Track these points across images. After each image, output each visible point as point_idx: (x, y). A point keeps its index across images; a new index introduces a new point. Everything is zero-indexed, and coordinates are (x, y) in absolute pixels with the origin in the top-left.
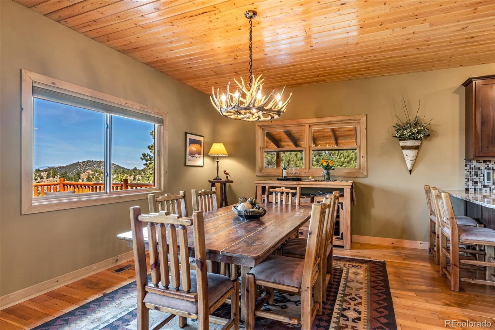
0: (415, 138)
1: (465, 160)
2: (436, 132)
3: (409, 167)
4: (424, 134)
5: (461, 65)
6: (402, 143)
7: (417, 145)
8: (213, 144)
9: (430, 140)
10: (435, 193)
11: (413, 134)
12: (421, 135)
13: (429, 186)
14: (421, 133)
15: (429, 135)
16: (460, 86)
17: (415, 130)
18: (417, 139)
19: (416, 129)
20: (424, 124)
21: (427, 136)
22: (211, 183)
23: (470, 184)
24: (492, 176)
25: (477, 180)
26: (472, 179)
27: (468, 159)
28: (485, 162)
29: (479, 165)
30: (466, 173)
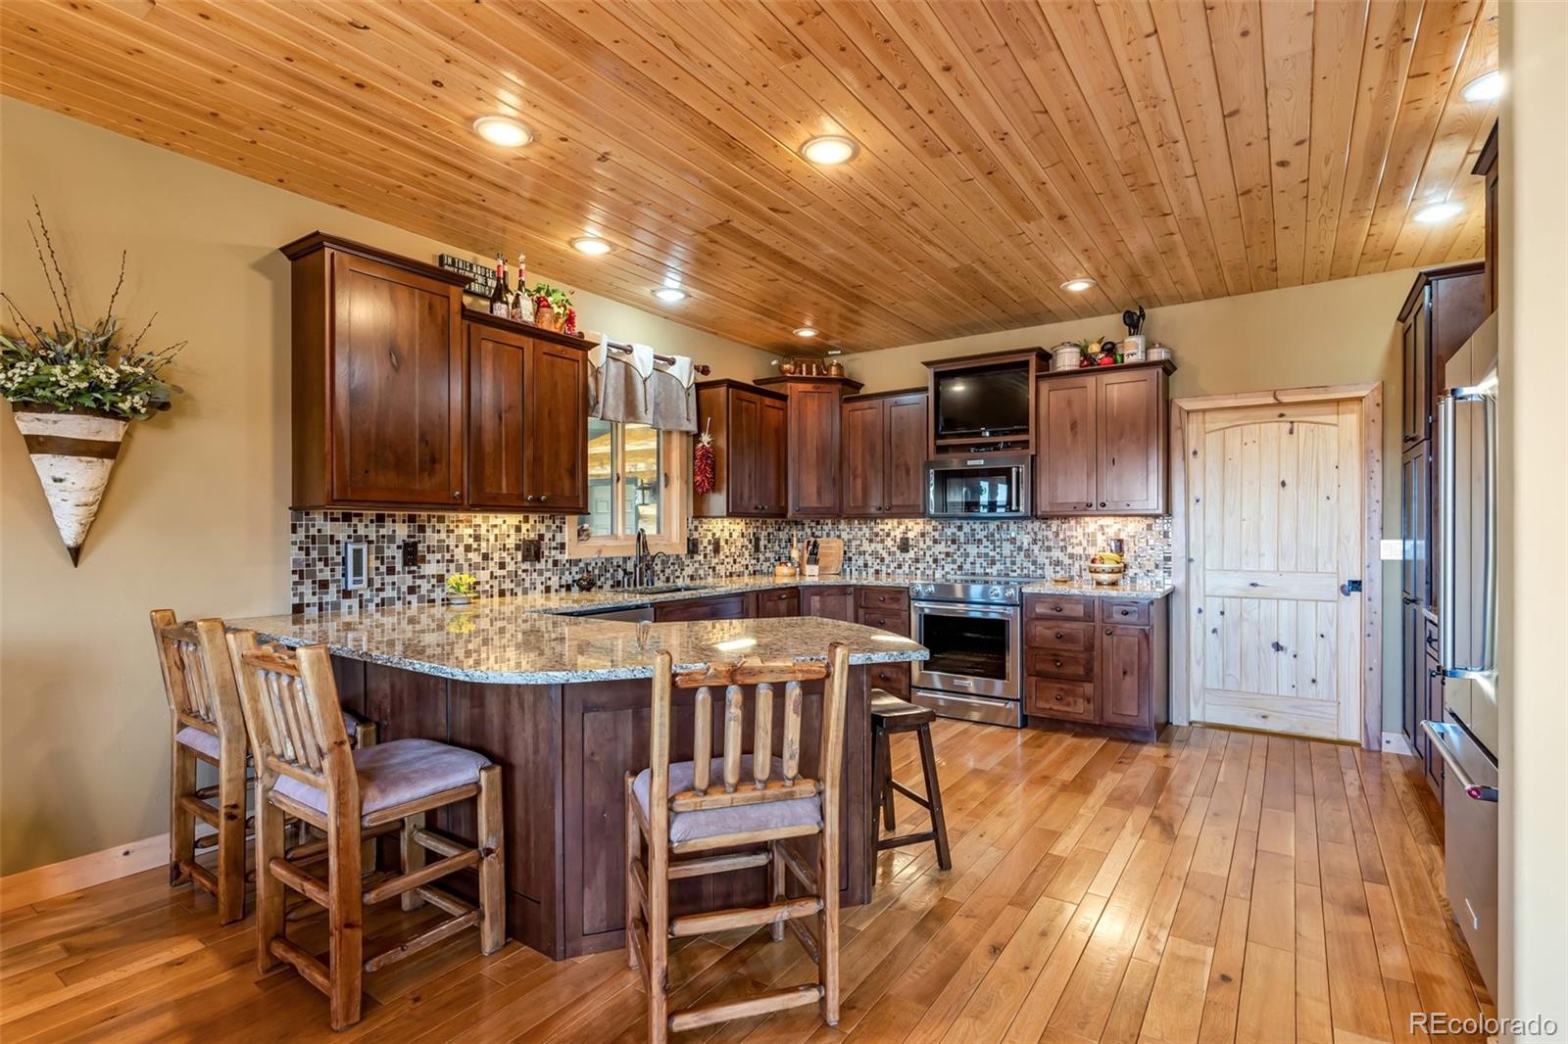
0: (107, 408)
1: (290, 508)
2: (190, 397)
3: (70, 535)
4: (147, 399)
5: (281, 181)
7: (112, 438)
9: (166, 425)
10: (239, 646)
11: (95, 386)
12: (137, 398)
13: (173, 614)
14: (133, 389)
15: (165, 406)
16: (274, 253)
17: (109, 376)
18: (114, 414)
19: (111, 370)
20: (144, 356)
21: (159, 406)
23: (307, 588)
24: (369, 562)
25: (327, 575)
26: (312, 575)
27: (301, 507)
28: (347, 518)
29: (329, 528)
30: (295, 554)
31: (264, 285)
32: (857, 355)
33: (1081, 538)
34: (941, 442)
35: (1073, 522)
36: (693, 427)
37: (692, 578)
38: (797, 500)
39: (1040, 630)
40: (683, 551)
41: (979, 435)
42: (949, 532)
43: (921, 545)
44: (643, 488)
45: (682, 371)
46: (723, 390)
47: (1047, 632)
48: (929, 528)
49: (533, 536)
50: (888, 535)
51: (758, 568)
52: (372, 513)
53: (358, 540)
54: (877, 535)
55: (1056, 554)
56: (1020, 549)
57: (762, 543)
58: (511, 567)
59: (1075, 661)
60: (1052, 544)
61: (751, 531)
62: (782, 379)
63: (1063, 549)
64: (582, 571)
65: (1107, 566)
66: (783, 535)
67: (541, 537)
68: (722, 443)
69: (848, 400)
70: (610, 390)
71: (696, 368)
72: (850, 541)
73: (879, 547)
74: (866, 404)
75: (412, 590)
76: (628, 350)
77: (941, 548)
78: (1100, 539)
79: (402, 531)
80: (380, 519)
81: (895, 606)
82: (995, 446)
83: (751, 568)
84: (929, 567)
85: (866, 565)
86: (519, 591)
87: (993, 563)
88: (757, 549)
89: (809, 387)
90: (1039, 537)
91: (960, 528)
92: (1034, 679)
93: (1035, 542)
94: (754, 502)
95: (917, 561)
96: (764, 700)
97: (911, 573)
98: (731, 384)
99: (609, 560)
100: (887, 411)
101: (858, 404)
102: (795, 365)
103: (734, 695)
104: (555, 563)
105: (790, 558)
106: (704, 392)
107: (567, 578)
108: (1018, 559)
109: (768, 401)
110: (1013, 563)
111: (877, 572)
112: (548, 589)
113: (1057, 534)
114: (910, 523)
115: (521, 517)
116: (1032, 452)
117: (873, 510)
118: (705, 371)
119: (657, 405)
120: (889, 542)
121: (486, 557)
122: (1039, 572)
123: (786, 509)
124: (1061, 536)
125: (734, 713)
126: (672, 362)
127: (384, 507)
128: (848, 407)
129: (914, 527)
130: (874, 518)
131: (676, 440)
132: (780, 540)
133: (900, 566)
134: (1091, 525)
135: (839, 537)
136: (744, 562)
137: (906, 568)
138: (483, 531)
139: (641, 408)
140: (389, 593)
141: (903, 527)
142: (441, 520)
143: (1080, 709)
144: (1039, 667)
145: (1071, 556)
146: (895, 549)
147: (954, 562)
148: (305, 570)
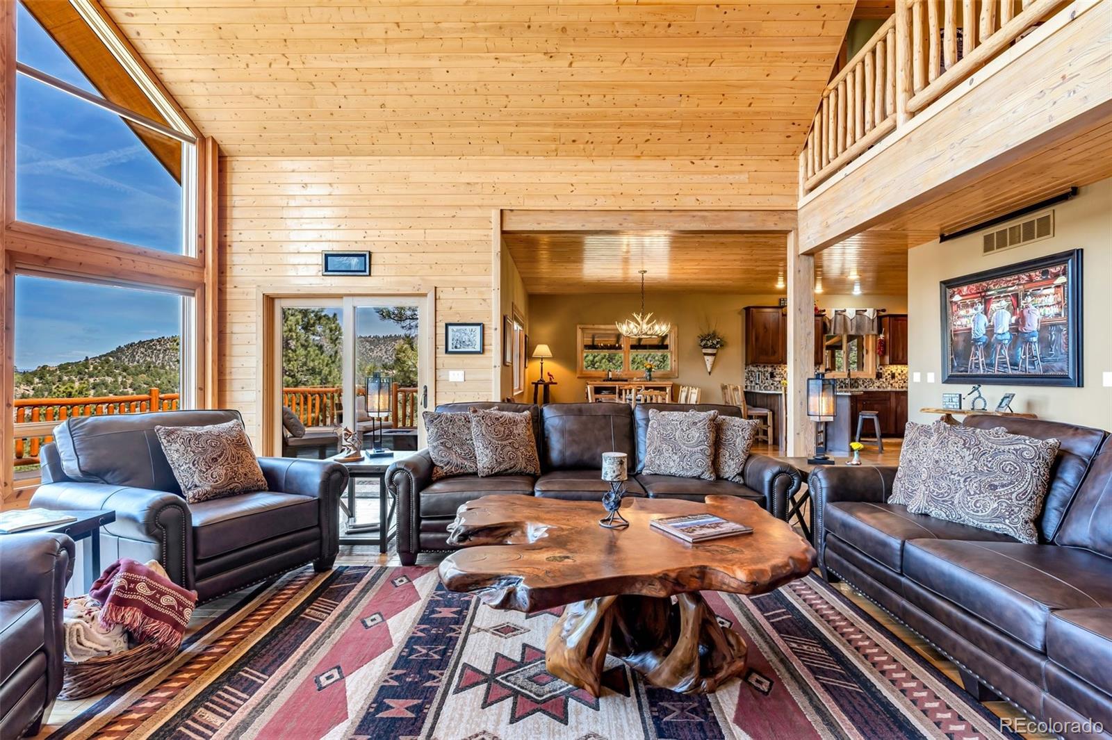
0: (714, 348)
1: (745, 364)
2: (729, 344)
3: (709, 370)
4: (720, 346)
6: (705, 351)
7: (715, 353)
8: (538, 346)
9: (724, 350)
11: (713, 344)
15: (724, 346)
16: (743, 311)
18: (716, 349)
19: (716, 341)
20: (722, 338)
22: (534, 385)
23: (748, 382)
24: (762, 377)
25: (752, 379)
27: (747, 365)
28: (757, 366)
29: (753, 369)
30: (746, 374)
31: (740, 317)
36: (876, 333)
37: (879, 387)
40: (874, 377)
45: (870, 313)
46: (888, 319)
52: (761, 365)
53: (759, 372)
68: (888, 337)
71: (877, 311)
75: (772, 384)
76: (844, 311)
79: (770, 370)
80: (764, 367)
98: (891, 317)
106: (880, 319)
118: (882, 311)
119: (858, 327)
126: (866, 311)
127: (765, 364)
131: (869, 337)
139: (851, 329)
140: (766, 384)
142: (780, 366)
148: (748, 379)
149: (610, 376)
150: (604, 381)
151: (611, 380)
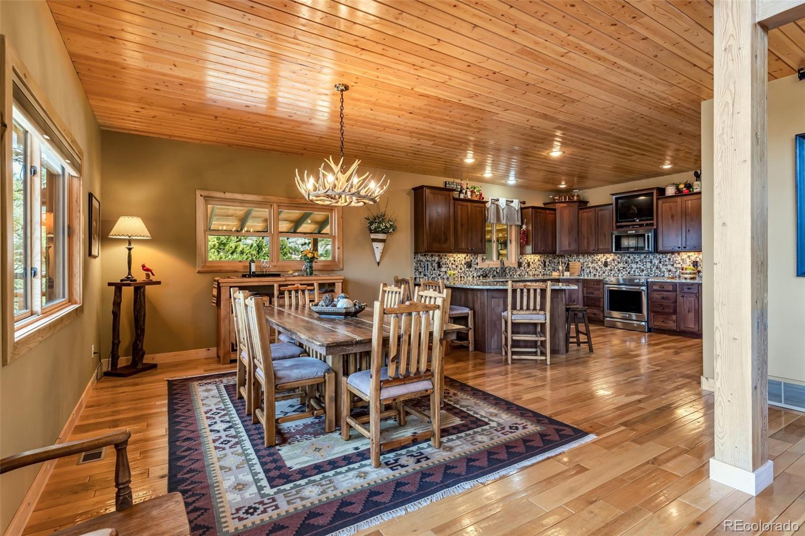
1: (414, 253)
3: (378, 260)
6: (373, 236)
7: (385, 238)
8: (120, 218)
9: (394, 234)
12: (391, 229)
14: (391, 227)
15: (394, 230)
16: (410, 191)
17: (388, 225)
18: (388, 233)
22: (113, 287)
23: (417, 273)
24: (430, 267)
25: (420, 270)
26: (418, 270)
27: (416, 253)
28: (425, 255)
29: (421, 258)
30: (415, 264)
31: (409, 198)
32: (586, 190)
33: (680, 261)
34: (618, 224)
35: (676, 254)
36: (519, 223)
37: (519, 275)
38: (560, 247)
39: (656, 296)
40: (516, 266)
41: (634, 221)
42: (624, 259)
43: (613, 264)
44: (501, 244)
45: (516, 204)
46: (530, 210)
47: (658, 296)
48: (616, 257)
49: (469, 260)
50: (599, 260)
51: (545, 273)
52: (430, 254)
53: (427, 261)
54: (595, 260)
55: (670, 267)
56: (654, 265)
57: (547, 264)
58: (463, 270)
59: (669, 307)
60: (667, 263)
61: (542, 259)
62: (554, 202)
63: (673, 265)
64: (483, 271)
65: (688, 271)
66: (556, 261)
67: (471, 261)
68: (530, 228)
69: (581, 209)
70: (492, 214)
71: (521, 203)
72: (583, 263)
73: (596, 265)
74: (588, 210)
75: (439, 275)
76: (498, 200)
77: (621, 265)
78: (688, 260)
79: (437, 259)
80: (432, 256)
81: (598, 287)
82: (641, 226)
83: (542, 273)
84: (616, 273)
85: (590, 272)
86: (465, 277)
87: (643, 271)
88: (545, 266)
89: (565, 205)
90: (662, 260)
91: (629, 257)
92: (652, 314)
93: (660, 262)
94: (542, 249)
95: (611, 270)
96: (532, 292)
97: (609, 275)
98: (533, 207)
99: (491, 268)
100: (597, 212)
101: (585, 210)
102: (560, 197)
103: (525, 291)
104: (475, 269)
105: (559, 270)
106: (523, 210)
107: (479, 274)
108: (653, 269)
109: (548, 212)
110: (651, 271)
111: (595, 275)
112: (473, 277)
113: (670, 259)
114: (608, 255)
115: (466, 255)
116: (655, 227)
117: (591, 251)
118: (524, 203)
119: (507, 217)
120: (600, 263)
121: (457, 266)
122: (662, 274)
123: (556, 251)
124: (672, 260)
125: (525, 294)
126: (512, 202)
127: (433, 253)
128: (581, 212)
129: (610, 257)
130: (593, 254)
131: (513, 228)
132: (555, 263)
133: (604, 273)
134: (684, 255)
135: (579, 261)
136: (539, 271)
137: (606, 273)
138: (456, 259)
139: (502, 218)
140: (434, 276)
141: (605, 257)
142: (446, 256)
143: (672, 325)
144: (655, 309)
145: (676, 268)
146: (602, 266)
147: (627, 271)
148: (416, 269)
149: (253, 269)
150: (244, 276)
151: (255, 275)
